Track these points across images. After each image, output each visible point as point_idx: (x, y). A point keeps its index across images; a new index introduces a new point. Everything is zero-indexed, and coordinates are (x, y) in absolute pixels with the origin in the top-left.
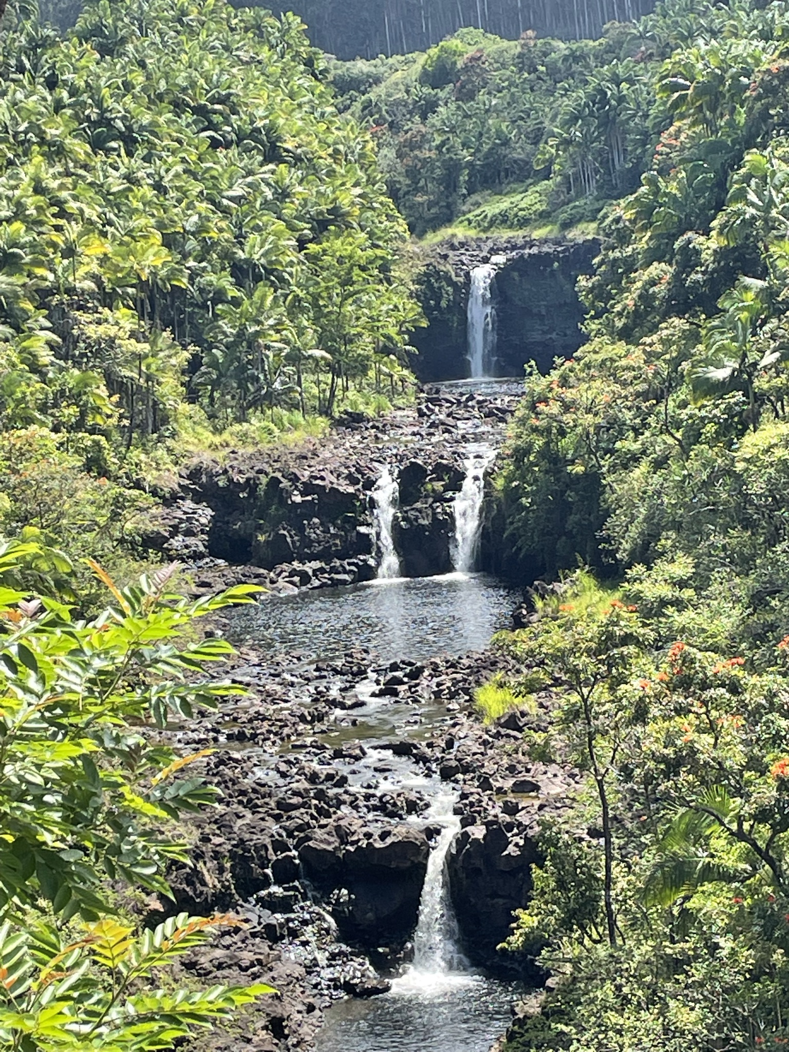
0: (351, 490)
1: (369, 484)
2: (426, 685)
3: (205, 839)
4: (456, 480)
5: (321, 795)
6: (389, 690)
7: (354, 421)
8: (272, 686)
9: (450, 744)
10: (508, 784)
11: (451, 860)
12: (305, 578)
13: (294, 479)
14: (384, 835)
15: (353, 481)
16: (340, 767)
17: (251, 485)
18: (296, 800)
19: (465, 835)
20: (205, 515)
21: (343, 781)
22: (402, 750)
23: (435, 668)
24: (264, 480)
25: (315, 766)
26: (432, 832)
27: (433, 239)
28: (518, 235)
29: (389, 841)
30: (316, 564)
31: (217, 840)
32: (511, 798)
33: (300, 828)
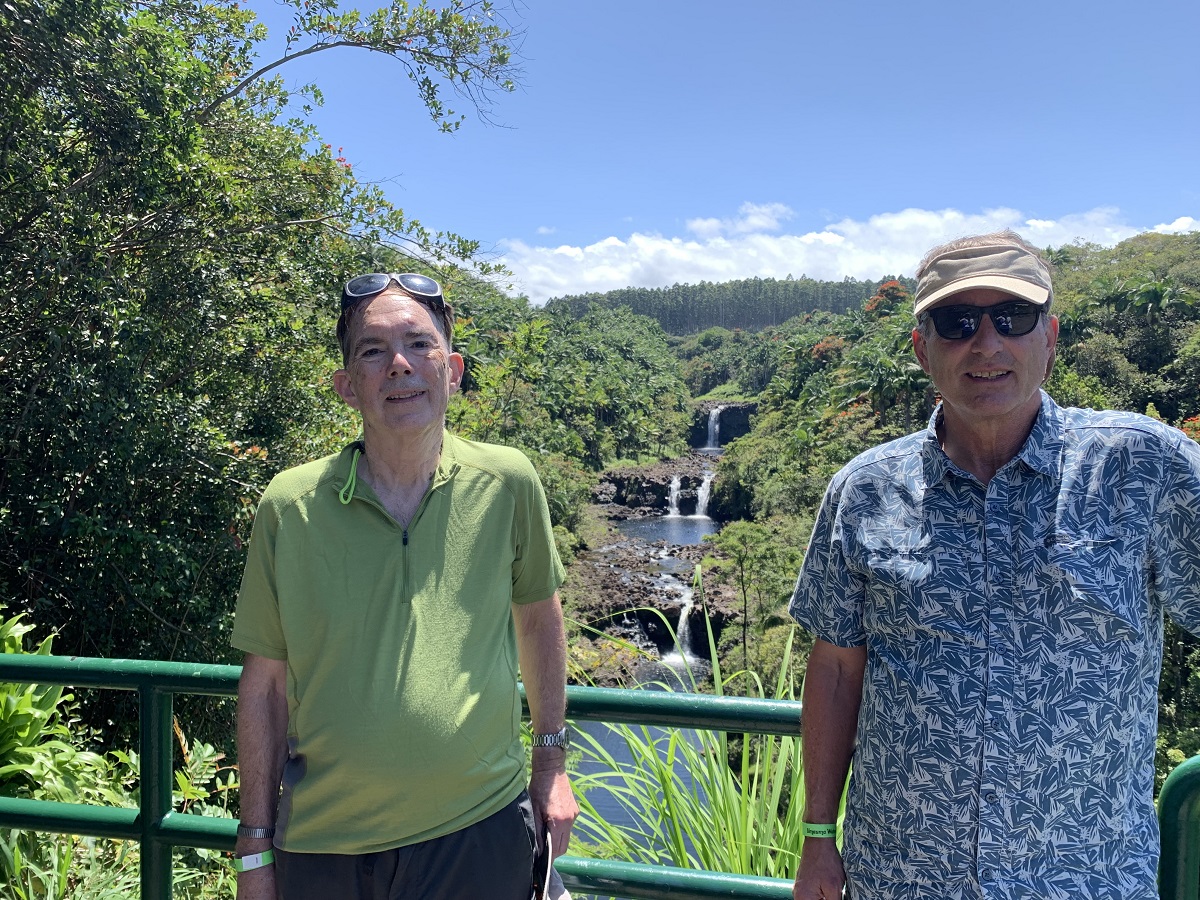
0: (663, 483)
1: (670, 482)
2: (684, 554)
3: (603, 601)
4: (699, 482)
5: (645, 589)
6: (671, 554)
7: (666, 460)
8: (631, 549)
10: (712, 591)
11: (689, 616)
12: (645, 513)
13: (644, 479)
14: (666, 605)
15: (664, 480)
16: (652, 580)
17: (629, 479)
18: (636, 590)
19: (695, 608)
20: (613, 488)
21: (653, 585)
22: (675, 575)
23: (688, 548)
24: (633, 478)
25: (644, 578)
26: (682, 606)
27: (698, 399)
28: (729, 400)
29: (667, 607)
30: (649, 508)
31: (607, 601)
32: (712, 597)
33: (637, 600)
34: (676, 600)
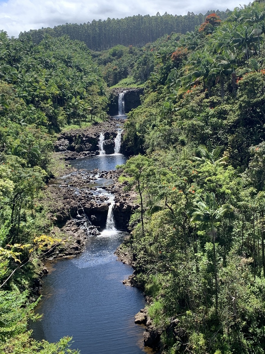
0: (95, 137)
1: (99, 136)
2: (109, 176)
3: (65, 206)
4: (115, 135)
5: (88, 197)
6: (101, 177)
7: (96, 124)
8: (79, 176)
9: (113, 187)
10: (124, 195)
11: (113, 209)
12: (86, 155)
13: (84, 135)
14: (100, 205)
15: (95, 135)
16: (92, 192)
17: (75, 136)
18: (83, 198)
19: (116, 205)
20: (67, 142)
21: (92, 194)
22: (104, 188)
23: (111, 172)
24: (78, 135)
25: (87, 191)
26: (109, 204)
27: (111, 88)
28: (129, 87)
29: (101, 206)
30: (88, 152)
31: (67, 206)
32: (125, 198)
33: (84, 203)
34: (105, 201)
